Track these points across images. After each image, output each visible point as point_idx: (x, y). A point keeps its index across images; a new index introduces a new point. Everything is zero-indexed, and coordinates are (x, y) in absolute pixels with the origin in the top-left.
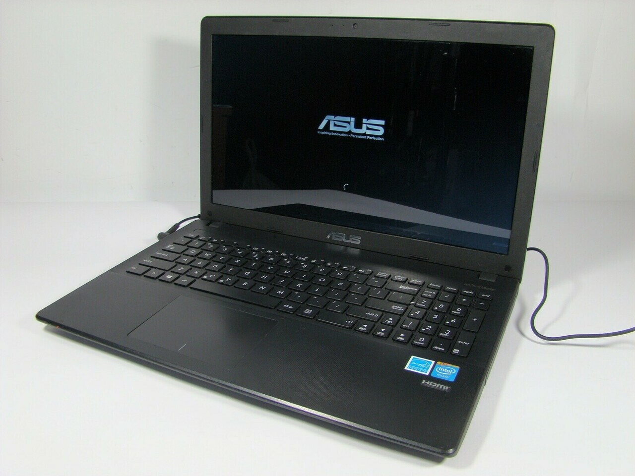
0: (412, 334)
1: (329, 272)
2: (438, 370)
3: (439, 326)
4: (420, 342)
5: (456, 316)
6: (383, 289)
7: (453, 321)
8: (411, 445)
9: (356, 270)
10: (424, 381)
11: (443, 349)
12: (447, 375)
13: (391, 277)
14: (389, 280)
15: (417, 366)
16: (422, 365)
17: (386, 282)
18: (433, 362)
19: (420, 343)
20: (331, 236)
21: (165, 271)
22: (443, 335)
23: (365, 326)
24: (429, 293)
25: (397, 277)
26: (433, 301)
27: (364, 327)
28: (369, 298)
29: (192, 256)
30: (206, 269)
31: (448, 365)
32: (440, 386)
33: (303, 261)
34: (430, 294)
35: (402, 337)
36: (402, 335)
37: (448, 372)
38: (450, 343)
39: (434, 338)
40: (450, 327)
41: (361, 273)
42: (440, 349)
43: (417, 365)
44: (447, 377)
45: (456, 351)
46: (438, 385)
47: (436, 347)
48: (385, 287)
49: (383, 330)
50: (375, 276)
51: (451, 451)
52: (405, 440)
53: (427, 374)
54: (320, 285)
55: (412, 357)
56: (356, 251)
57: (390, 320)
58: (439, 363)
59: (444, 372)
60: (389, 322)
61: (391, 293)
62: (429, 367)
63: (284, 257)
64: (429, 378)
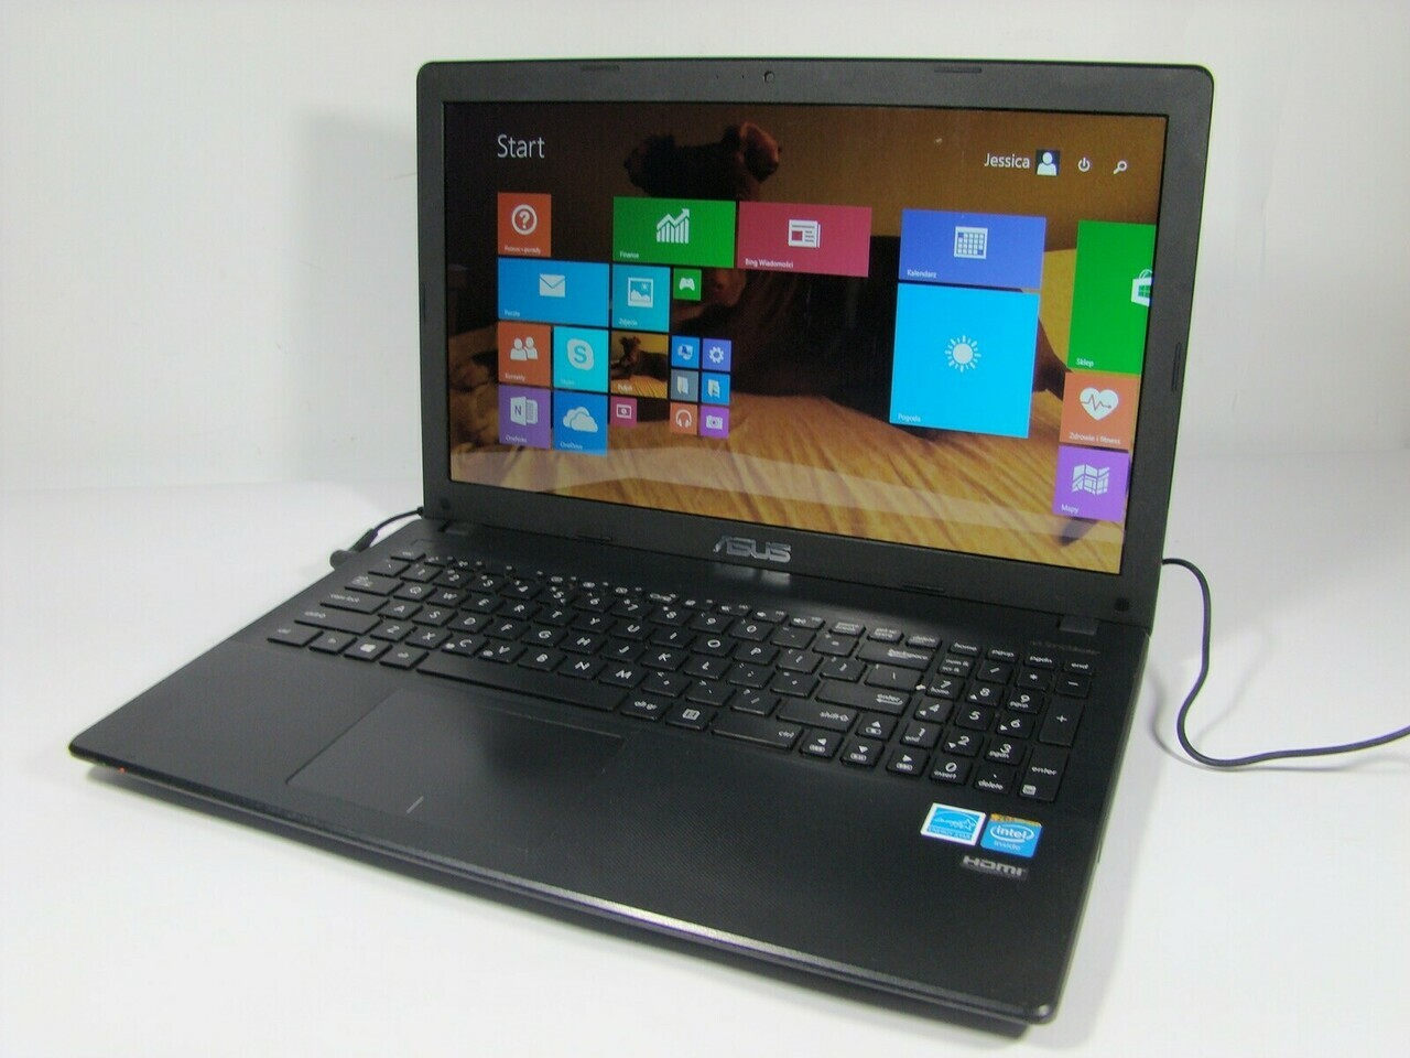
0: (929, 756)
1: (727, 628)
2: (995, 832)
3: (986, 736)
4: (947, 772)
5: (1018, 713)
6: (853, 658)
7: (1016, 724)
8: (955, 1001)
9: (787, 620)
10: (967, 860)
11: (1000, 787)
12: (1017, 844)
13: (867, 632)
14: (863, 640)
15: (948, 826)
16: (960, 824)
17: (857, 643)
18: (982, 816)
19: (947, 776)
20: (724, 548)
21: (357, 637)
22: (997, 755)
23: (823, 742)
24: (954, 665)
25: (880, 633)
26: (964, 684)
27: (820, 745)
28: (823, 681)
29: (415, 601)
30: (450, 628)
31: (1016, 820)
32: (1002, 868)
33: (665, 604)
34: (957, 666)
35: (907, 763)
36: (906, 758)
37: (1018, 836)
38: (1014, 772)
39: (976, 763)
40: (1010, 736)
41: (799, 627)
42: (992, 785)
43: (947, 823)
44: (1014, 847)
45: (1029, 790)
46: (999, 866)
47: (983, 783)
48: (855, 654)
49: (863, 749)
50: (831, 632)
51: (1043, 1010)
52: (942, 992)
53: (972, 842)
54: (710, 654)
55: (935, 806)
56: (782, 578)
57: (875, 728)
58: (995, 817)
59: (1009, 837)
60: (873, 731)
61: (870, 666)
62: (973, 829)
63: (623, 596)
64: (978, 851)
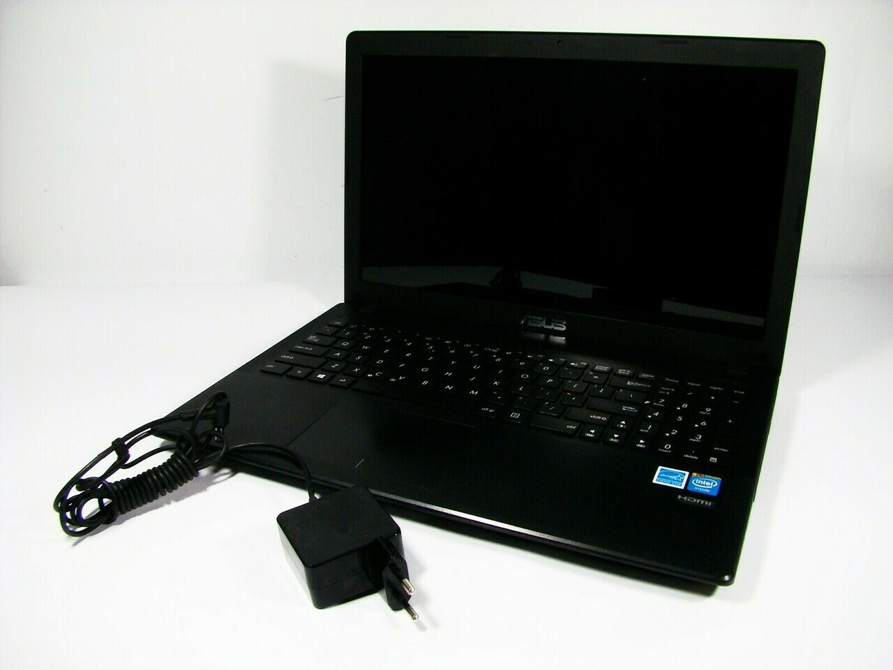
0: (655, 440)
1: (532, 367)
2: (695, 482)
3: (687, 430)
4: (665, 449)
5: (705, 418)
6: (606, 386)
7: (704, 423)
8: (676, 572)
9: (566, 364)
10: (680, 497)
11: (697, 458)
12: (708, 489)
13: (613, 372)
14: (611, 376)
15: (668, 478)
16: (675, 478)
17: (608, 377)
18: (687, 473)
19: (666, 451)
21: (315, 370)
22: (693, 440)
23: (593, 431)
24: (666, 390)
25: (621, 371)
26: (673, 401)
27: (591, 433)
28: (590, 398)
29: (346, 350)
30: (368, 365)
31: (707, 476)
32: (700, 502)
33: (494, 353)
34: (666, 391)
35: (642, 444)
36: (642, 441)
37: (708, 485)
38: (704, 450)
39: (681, 445)
40: (701, 430)
41: (573, 367)
42: (692, 457)
43: (668, 477)
44: (708, 491)
45: (713, 459)
46: (698, 501)
47: (687, 456)
48: (608, 382)
49: (616, 436)
50: (592, 371)
51: (727, 578)
52: (669, 567)
53: (682, 487)
54: (523, 382)
55: (660, 468)
56: (561, 340)
57: (622, 424)
58: (695, 474)
59: (703, 485)
60: (622, 426)
61: (617, 390)
62: (682, 480)
63: (470, 349)
64: (685, 492)
